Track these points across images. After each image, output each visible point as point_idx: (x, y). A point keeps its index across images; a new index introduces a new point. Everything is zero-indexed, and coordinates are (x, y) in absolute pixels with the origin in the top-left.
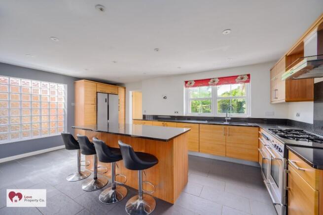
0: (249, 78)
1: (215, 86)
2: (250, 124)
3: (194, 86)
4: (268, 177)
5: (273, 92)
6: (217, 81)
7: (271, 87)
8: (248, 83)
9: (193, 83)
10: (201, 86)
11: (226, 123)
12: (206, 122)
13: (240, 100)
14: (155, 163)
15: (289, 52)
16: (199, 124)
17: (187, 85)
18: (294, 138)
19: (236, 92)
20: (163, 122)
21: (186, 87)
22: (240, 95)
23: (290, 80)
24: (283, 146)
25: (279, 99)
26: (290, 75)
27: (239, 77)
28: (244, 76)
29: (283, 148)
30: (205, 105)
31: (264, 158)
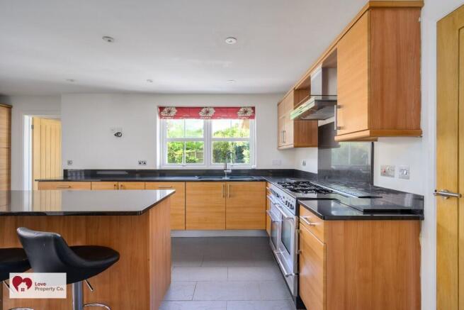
0: (254, 112)
1: (209, 120)
2: (255, 178)
3: (176, 117)
4: (277, 247)
5: (281, 134)
6: (212, 112)
7: (279, 127)
8: (253, 120)
9: (174, 112)
10: (187, 117)
11: (226, 178)
12: (196, 178)
13: (239, 144)
14: (114, 259)
15: (297, 85)
16: (185, 181)
17: (163, 114)
18: (303, 190)
19: (233, 132)
20: (116, 183)
21: (161, 117)
22: (239, 137)
23: (298, 121)
24: (295, 201)
25: (287, 143)
26: (299, 114)
27: (242, 110)
28: (248, 109)
29: (294, 204)
30: (189, 151)
31: (274, 222)
